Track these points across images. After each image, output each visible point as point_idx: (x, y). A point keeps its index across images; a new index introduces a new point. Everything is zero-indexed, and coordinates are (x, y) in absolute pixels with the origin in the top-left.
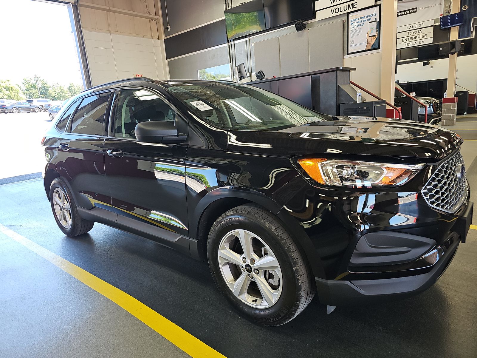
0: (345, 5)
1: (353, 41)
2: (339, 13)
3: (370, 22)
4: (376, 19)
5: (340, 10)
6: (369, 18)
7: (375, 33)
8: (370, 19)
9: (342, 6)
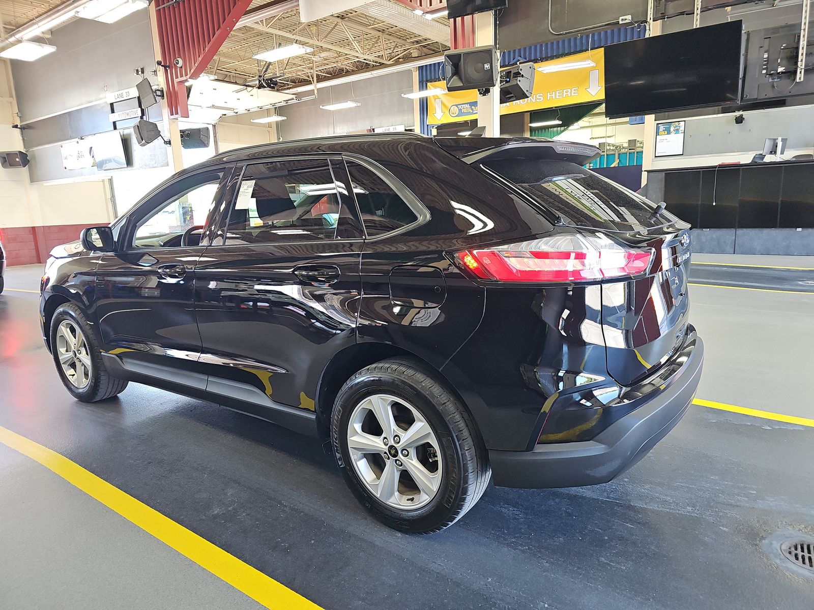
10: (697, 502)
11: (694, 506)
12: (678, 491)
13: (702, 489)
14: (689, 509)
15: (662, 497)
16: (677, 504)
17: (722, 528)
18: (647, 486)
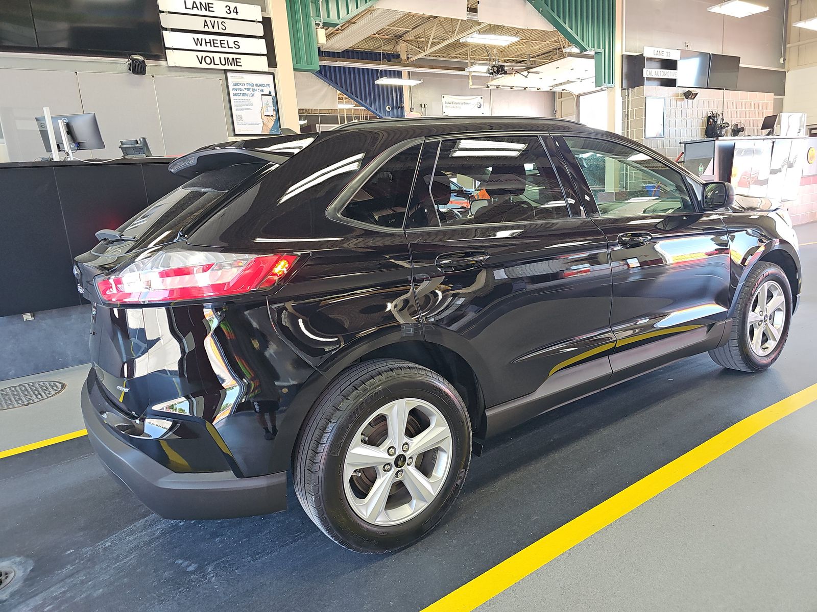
0: (223, 56)
1: (240, 117)
2: (212, 66)
3: (262, 95)
4: (270, 93)
5: (213, 60)
6: (261, 88)
7: (271, 112)
8: (262, 90)
9: (217, 56)
10: (104, 555)
11: (105, 549)
12: (127, 550)
13: (105, 569)
14: (108, 544)
15: (138, 535)
16: (120, 540)
17: (72, 551)
18: (158, 533)
